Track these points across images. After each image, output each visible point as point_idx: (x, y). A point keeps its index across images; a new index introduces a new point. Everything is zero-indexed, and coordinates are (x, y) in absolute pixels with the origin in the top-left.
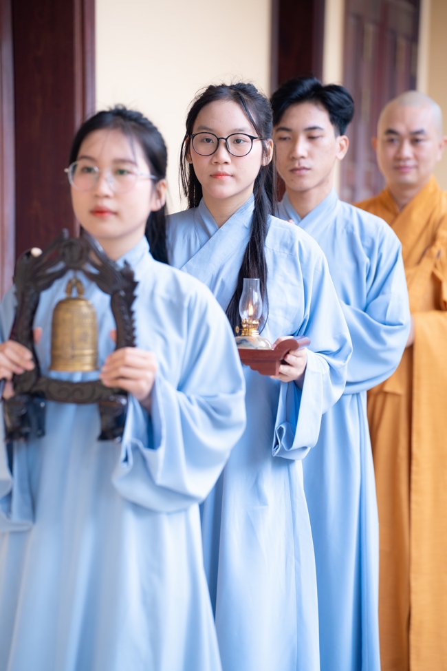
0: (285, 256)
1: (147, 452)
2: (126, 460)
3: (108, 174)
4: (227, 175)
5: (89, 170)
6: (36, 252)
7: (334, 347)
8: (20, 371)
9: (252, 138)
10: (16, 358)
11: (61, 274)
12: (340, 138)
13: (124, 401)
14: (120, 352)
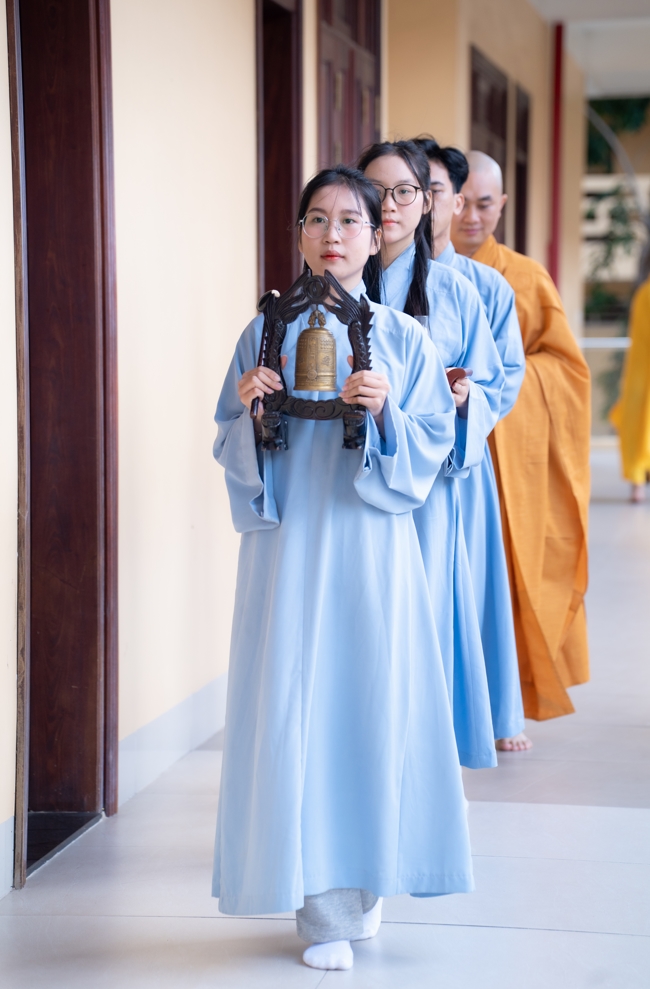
0: (445, 294)
1: (383, 458)
2: (367, 464)
3: (336, 223)
4: (393, 222)
5: (319, 220)
6: (276, 293)
7: (489, 377)
8: (271, 392)
9: (416, 188)
10: (268, 381)
11: (303, 309)
12: (457, 196)
13: (362, 413)
14: (358, 374)
